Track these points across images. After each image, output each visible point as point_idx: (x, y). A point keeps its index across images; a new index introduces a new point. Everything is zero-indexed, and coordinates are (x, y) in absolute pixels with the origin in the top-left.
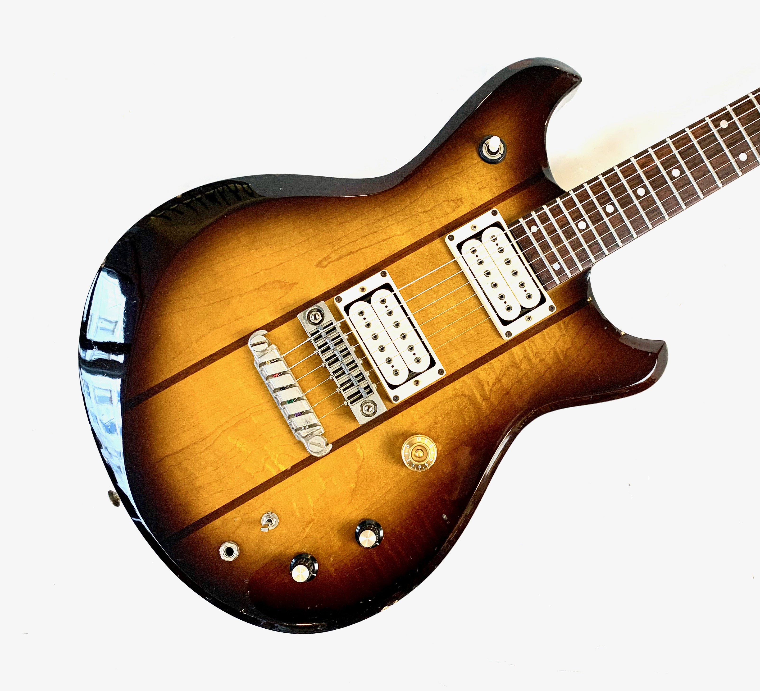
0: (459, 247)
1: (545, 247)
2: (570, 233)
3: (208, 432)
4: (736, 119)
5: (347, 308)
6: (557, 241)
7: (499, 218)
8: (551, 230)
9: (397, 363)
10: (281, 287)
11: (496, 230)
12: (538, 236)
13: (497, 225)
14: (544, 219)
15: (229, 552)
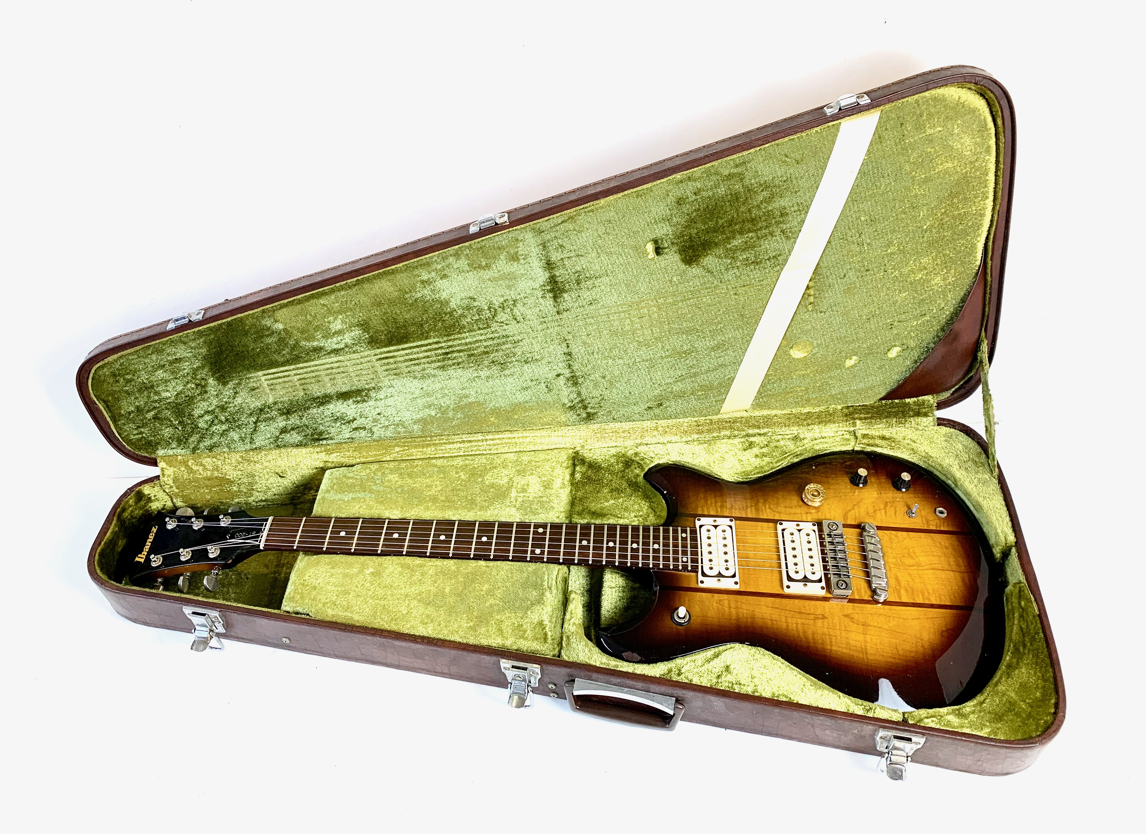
0: (734, 576)
1: (684, 546)
2: (666, 545)
3: (931, 571)
4: (530, 549)
5: (820, 581)
6: (676, 546)
7: (701, 578)
8: (676, 552)
9: (805, 539)
10: (853, 618)
11: (707, 571)
12: (685, 553)
13: (704, 574)
14: (676, 560)
15: (942, 513)
